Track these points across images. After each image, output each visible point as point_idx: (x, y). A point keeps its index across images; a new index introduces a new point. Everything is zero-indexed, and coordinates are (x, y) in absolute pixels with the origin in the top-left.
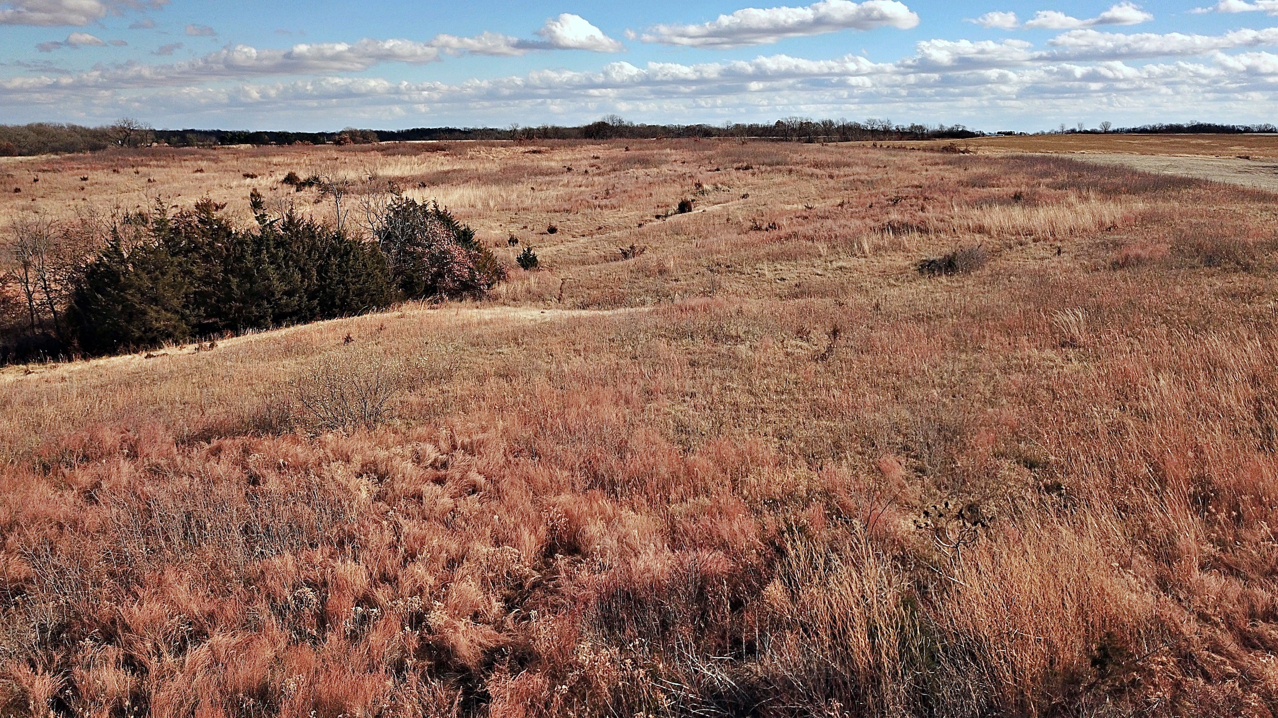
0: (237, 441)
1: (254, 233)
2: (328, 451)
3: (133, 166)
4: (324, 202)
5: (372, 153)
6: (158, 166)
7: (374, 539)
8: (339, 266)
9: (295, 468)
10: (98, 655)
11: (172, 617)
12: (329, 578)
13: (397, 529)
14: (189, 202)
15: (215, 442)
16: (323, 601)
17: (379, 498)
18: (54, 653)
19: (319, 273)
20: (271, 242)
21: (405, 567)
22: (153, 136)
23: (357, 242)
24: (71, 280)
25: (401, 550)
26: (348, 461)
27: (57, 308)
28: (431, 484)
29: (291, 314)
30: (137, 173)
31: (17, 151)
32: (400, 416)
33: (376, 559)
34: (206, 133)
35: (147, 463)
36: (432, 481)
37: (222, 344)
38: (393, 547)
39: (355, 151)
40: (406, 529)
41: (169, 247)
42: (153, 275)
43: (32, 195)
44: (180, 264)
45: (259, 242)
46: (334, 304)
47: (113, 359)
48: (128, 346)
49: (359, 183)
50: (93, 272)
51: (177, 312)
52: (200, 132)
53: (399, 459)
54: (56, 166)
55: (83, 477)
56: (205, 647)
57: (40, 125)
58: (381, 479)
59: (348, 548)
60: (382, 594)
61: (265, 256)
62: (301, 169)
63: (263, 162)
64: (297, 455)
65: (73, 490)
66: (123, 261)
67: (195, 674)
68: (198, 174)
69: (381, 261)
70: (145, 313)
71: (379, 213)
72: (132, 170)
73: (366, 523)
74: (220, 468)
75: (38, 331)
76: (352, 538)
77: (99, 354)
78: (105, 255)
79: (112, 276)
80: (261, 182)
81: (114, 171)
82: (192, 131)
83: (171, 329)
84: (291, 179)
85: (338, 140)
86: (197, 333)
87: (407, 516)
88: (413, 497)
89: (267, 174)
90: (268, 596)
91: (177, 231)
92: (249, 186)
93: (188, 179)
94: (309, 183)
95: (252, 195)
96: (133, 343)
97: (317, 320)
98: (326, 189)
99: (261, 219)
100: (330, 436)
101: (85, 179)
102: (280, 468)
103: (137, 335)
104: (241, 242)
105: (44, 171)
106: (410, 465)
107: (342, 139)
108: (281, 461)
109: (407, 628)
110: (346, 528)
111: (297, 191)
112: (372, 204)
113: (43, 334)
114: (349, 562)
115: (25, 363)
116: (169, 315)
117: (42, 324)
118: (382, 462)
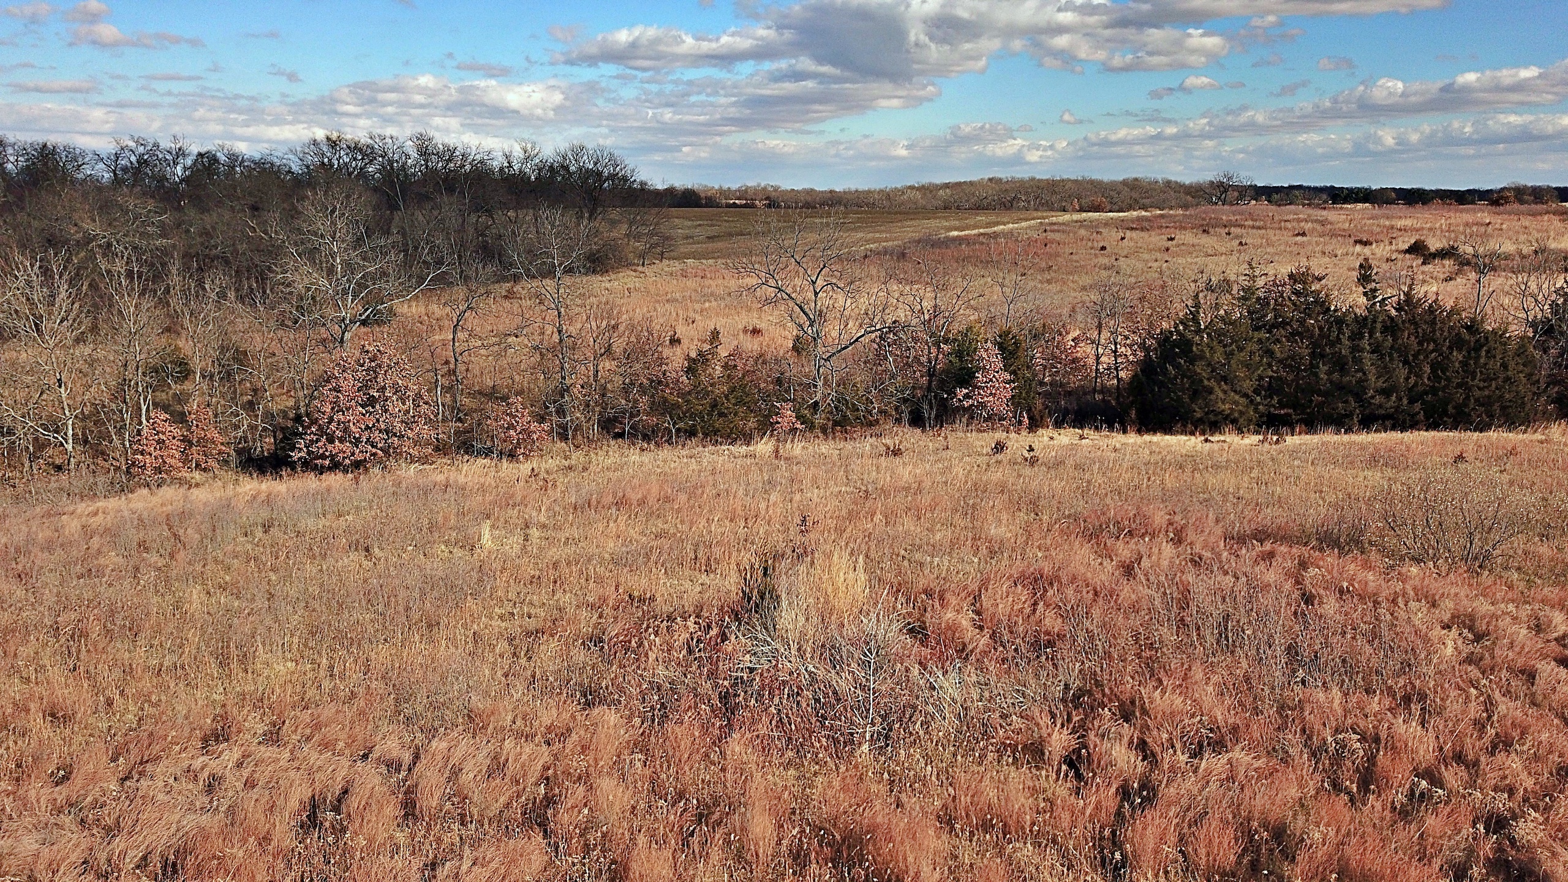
0: (1294, 550)
1: (1358, 311)
2: (1407, 587)
3: (1225, 226)
4: (1459, 280)
5: (1546, 218)
6: (1253, 227)
7: (1454, 707)
8: (1464, 364)
9: (1361, 598)
10: (1113, 729)
11: (1193, 716)
12: (1383, 735)
13: (1489, 705)
14: (1284, 270)
15: (1268, 546)
16: (1372, 759)
17: (1469, 660)
18: (1074, 713)
19: (1434, 370)
20: (1379, 326)
21: (1493, 754)
22: (1253, 193)
23: (1499, 335)
24: (1143, 346)
25: (1491, 732)
26: (1434, 605)
27: (1122, 374)
28: (1553, 663)
29: (1385, 417)
30: (1229, 234)
31: (1108, 208)
32: (1519, 569)
33: (1452, 732)
34: (1315, 188)
35: (1189, 551)
36: (1555, 660)
37: (1292, 440)
38: (1480, 726)
39: (1518, 214)
40: (1502, 708)
41: (1253, 320)
42: (1228, 349)
43: (1116, 254)
44: (1260, 341)
45: (1363, 323)
46: (1445, 413)
47: (1168, 437)
48: (1185, 426)
49: (1517, 257)
50: (1167, 339)
51: (1246, 396)
52: (1309, 188)
53: (1508, 619)
54: (1145, 224)
55: (1124, 550)
56: (1224, 758)
57: (1136, 179)
58: (1478, 638)
59: (1416, 708)
60: (1453, 776)
61: (1365, 343)
62: (1434, 236)
63: (1384, 226)
64: (1366, 583)
65: (1112, 560)
66: (1198, 331)
67: (1208, 783)
68: (1299, 238)
69: (1529, 362)
70: (1210, 391)
71: (1540, 298)
72: (1224, 231)
73: (1447, 686)
74: (1271, 576)
75: (1098, 397)
76: (1423, 697)
77: (1153, 430)
78: (1181, 323)
79: (1185, 345)
80: (1377, 251)
81: (1204, 231)
82: (1300, 187)
83: (1236, 415)
84: (1417, 249)
85: (1494, 199)
86: (1264, 423)
87: (1507, 693)
88: (1522, 672)
89: (1387, 243)
90: (1303, 730)
91: (1264, 302)
92: (1359, 255)
93: (1287, 244)
94: (1443, 254)
95: (1361, 266)
96: (1192, 423)
97: (1419, 430)
98: (1464, 263)
99: (1370, 295)
100: (1414, 570)
101: (1172, 239)
102: (1341, 592)
103: (1198, 415)
104: (1340, 322)
105: (1132, 229)
106: (1524, 631)
107: (1502, 198)
108: (1345, 584)
109: (1481, 827)
110: (1417, 683)
111: (1424, 263)
112: (1533, 286)
113: (1103, 400)
114: (1414, 724)
115: (1081, 428)
116: (1237, 397)
117: (1104, 390)
118: (1483, 617)
